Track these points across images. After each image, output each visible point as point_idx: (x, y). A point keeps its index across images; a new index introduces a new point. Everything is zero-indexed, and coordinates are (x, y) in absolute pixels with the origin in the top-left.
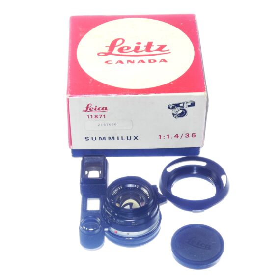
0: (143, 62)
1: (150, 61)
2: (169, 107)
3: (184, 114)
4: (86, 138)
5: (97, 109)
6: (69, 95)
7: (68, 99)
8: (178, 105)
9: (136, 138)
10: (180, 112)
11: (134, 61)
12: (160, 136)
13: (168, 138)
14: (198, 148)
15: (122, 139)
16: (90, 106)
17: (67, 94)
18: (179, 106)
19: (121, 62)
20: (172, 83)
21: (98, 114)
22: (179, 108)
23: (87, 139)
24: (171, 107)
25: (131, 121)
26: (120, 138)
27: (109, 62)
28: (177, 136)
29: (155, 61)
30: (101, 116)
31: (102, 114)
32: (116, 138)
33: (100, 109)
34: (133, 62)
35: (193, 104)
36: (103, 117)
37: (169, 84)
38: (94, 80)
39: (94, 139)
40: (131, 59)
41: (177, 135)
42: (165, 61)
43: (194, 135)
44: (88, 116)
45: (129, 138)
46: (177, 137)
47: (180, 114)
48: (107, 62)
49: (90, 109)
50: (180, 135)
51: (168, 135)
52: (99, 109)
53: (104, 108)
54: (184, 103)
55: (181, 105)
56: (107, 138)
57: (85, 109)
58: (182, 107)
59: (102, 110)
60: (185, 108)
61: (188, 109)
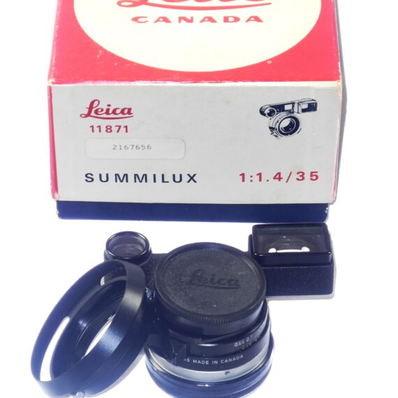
0: (211, 20)
1: (226, 20)
2: (262, 113)
3: (293, 128)
4: (86, 176)
5: (111, 113)
6: (53, 80)
7: (50, 89)
8: (280, 108)
9: (192, 178)
10: (286, 123)
11: (192, 18)
12: (243, 175)
13: (260, 180)
14: (325, 206)
15: (163, 181)
16: (96, 103)
17: (49, 77)
18: (284, 111)
19: (166, 20)
20: (269, 62)
21: (113, 123)
22: (283, 114)
23: (89, 178)
24: (267, 111)
25: (183, 141)
26: (159, 178)
27: (140, 20)
28: (278, 177)
29: (237, 19)
30: (120, 127)
31: (122, 122)
32: (150, 178)
33: (118, 111)
34: (191, 21)
35: (312, 107)
36: (123, 129)
37: (264, 64)
38: (106, 53)
39: (104, 178)
40: (188, 14)
41: (279, 174)
42: (257, 19)
43: (314, 176)
44: (92, 127)
45: (177, 179)
46: (280, 179)
47: (286, 129)
48: (135, 19)
49: (96, 112)
50: (284, 176)
51: (260, 175)
52: (114, 112)
53: (126, 111)
54: (293, 104)
55: (288, 107)
56: (131, 178)
57: (86, 112)
58: (290, 112)
59: (121, 115)
60: (295, 115)
61: (302, 117)
